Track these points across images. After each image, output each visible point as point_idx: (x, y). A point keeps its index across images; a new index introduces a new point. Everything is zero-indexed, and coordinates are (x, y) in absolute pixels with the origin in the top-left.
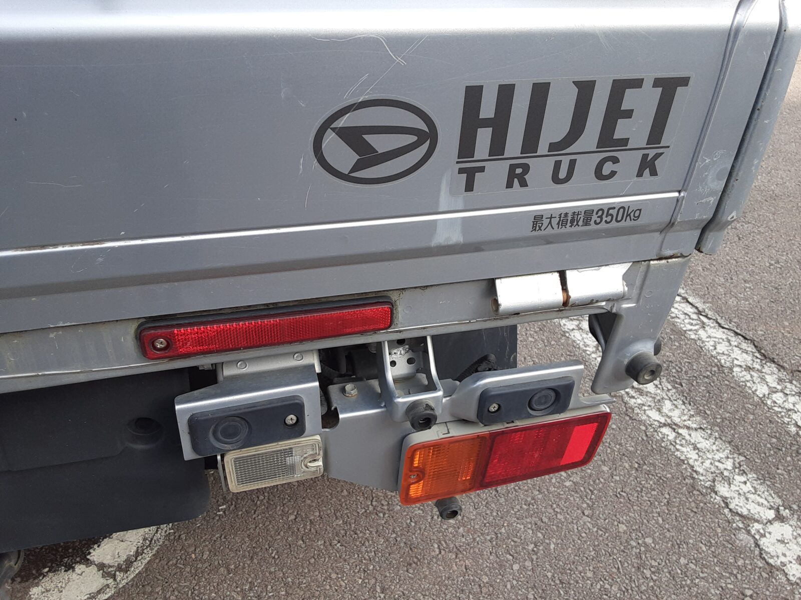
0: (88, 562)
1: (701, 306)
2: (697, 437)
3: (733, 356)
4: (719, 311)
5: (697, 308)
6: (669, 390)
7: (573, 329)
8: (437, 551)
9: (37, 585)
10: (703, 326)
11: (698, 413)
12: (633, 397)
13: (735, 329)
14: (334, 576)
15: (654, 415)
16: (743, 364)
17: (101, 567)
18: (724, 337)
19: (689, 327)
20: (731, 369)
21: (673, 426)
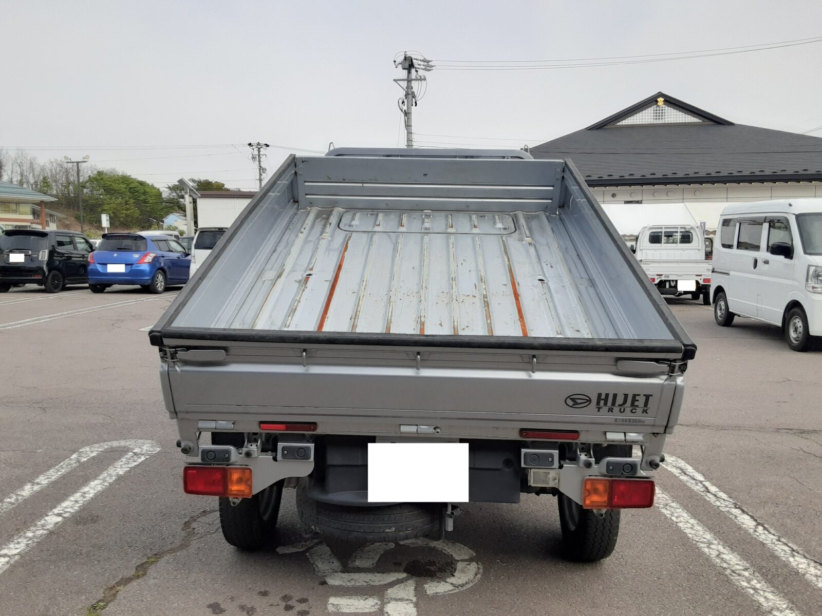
0: (446, 582)
1: (795, 548)
3: (808, 570)
4: (808, 552)
5: (792, 549)
6: (758, 577)
7: (704, 547)
8: (607, 606)
9: (426, 584)
10: (793, 556)
11: (773, 587)
12: (734, 576)
13: (816, 560)
15: (745, 584)
17: (452, 584)
18: (806, 562)
19: (783, 555)
20: (804, 575)
21: (755, 589)
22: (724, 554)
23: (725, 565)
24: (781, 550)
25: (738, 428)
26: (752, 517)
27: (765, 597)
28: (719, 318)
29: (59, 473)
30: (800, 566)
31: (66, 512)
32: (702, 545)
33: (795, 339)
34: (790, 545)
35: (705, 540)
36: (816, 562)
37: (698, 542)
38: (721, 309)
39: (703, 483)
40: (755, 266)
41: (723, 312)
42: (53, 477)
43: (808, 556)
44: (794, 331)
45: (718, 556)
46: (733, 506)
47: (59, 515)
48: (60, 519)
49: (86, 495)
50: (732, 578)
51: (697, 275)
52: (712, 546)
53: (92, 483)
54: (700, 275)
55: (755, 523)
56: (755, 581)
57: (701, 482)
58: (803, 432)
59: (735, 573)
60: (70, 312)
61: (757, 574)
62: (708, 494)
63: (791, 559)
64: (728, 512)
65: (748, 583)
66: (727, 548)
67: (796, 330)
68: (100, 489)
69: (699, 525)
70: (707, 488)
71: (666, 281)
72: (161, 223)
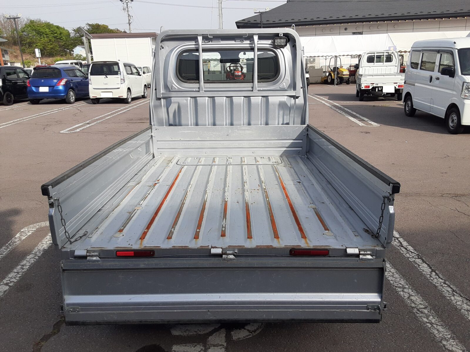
1: (455, 289)
2: (440, 328)
3: (463, 306)
4: (462, 291)
5: (453, 289)
6: (433, 313)
7: (400, 291)
8: (343, 343)
10: (454, 295)
11: (442, 321)
12: (418, 314)
13: (467, 298)
14: (312, 343)
15: (425, 320)
16: (466, 309)
18: (461, 300)
19: (448, 295)
20: (460, 310)
21: (431, 324)
22: (412, 296)
23: (413, 305)
24: (446, 290)
25: (418, 194)
26: (428, 265)
27: (438, 330)
28: (407, 112)
29: (8, 250)
30: (458, 303)
31: (11, 282)
32: (399, 290)
33: (452, 127)
34: (451, 286)
35: (401, 285)
36: (467, 299)
37: (397, 287)
38: (408, 106)
39: (399, 239)
40: (431, 81)
41: (410, 108)
42: (4, 253)
43: (462, 295)
44: (451, 122)
45: (409, 297)
46: (417, 257)
47: (7, 284)
48: (7, 288)
49: (24, 267)
50: (418, 315)
51: (394, 83)
52: (405, 290)
53: (28, 257)
54: (397, 83)
55: (430, 270)
56: (431, 317)
57: (397, 238)
58: (456, 196)
59: (419, 311)
60: (18, 120)
61: (432, 311)
62: (402, 248)
63: (452, 298)
64: (414, 261)
65: (428, 319)
66: (414, 291)
67: (453, 121)
68: (33, 261)
69: (397, 274)
70: (401, 243)
71: (376, 87)
72: (72, 52)
